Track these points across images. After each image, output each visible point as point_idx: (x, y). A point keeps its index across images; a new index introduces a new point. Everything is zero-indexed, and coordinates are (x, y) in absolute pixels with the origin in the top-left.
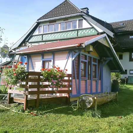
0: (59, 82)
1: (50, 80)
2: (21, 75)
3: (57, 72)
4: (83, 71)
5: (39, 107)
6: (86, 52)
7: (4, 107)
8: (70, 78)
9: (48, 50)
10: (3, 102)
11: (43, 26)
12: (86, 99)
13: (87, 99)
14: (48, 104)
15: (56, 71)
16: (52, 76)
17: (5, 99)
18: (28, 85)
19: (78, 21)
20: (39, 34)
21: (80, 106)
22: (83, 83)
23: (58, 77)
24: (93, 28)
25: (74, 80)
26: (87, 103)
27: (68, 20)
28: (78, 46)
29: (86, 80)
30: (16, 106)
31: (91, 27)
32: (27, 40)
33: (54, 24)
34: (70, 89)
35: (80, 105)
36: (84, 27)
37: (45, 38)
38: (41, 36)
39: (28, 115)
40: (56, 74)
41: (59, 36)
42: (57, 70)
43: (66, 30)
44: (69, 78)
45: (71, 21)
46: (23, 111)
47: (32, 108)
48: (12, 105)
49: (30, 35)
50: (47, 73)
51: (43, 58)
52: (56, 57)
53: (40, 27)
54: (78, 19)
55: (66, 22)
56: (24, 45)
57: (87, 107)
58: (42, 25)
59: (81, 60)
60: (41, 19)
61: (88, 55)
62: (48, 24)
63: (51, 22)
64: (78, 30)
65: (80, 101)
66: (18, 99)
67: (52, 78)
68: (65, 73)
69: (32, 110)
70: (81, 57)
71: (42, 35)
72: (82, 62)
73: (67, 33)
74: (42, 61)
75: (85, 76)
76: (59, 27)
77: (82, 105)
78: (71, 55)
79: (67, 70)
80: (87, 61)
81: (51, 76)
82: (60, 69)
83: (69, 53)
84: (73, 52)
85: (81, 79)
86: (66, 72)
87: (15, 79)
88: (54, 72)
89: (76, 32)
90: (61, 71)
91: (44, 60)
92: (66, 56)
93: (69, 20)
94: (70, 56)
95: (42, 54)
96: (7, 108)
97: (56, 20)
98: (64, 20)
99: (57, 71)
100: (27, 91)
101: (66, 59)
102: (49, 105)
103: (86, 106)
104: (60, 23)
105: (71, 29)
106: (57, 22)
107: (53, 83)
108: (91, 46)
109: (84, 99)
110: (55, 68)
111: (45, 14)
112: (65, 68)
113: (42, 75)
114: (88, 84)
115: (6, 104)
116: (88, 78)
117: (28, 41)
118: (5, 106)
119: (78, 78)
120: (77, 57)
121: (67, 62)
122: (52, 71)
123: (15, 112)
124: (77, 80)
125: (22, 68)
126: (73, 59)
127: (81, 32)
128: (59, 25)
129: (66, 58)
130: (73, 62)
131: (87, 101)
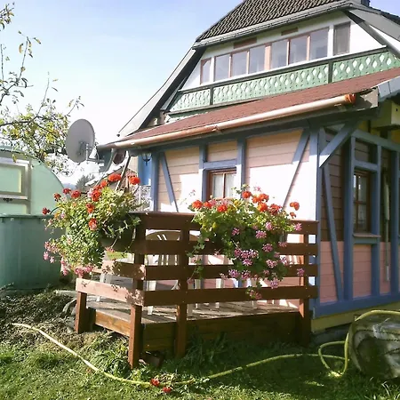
0: (266, 256)
1: (227, 248)
2: (115, 228)
3: (257, 213)
4: (360, 207)
5: (187, 358)
6: (372, 131)
7: (59, 344)
8: (312, 239)
9: (223, 130)
10: (62, 325)
11: (213, 59)
12: (384, 336)
13: (393, 337)
14: (224, 341)
15: (251, 208)
16: (236, 231)
17: (69, 313)
18: (142, 268)
19: (331, 32)
20: (202, 85)
21: (356, 361)
22: (360, 256)
23: (260, 234)
24: (388, 49)
25: (325, 246)
26: (391, 353)
27: (296, 30)
28: (345, 104)
29: (373, 242)
30: (103, 346)
31: (381, 46)
32: (165, 107)
33: (248, 50)
34: (312, 281)
35: (359, 357)
36: (352, 51)
37: (221, 96)
38: (208, 92)
39: (141, 388)
40: (251, 221)
41: (266, 87)
42: (256, 205)
43: (291, 65)
44: (306, 238)
45: (308, 34)
46: (125, 371)
47: (157, 361)
48: (91, 338)
49: (175, 90)
50: (216, 220)
51: (206, 160)
52: (253, 153)
53: (204, 62)
54: (331, 24)
55: (289, 39)
56: (156, 122)
57: (390, 371)
58: (212, 55)
59: (354, 163)
60: (206, 35)
61: (380, 143)
62: (231, 49)
63: (238, 42)
64: (331, 62)
65: (358, 341)
66: (110, 318)
67: (234, 239)
68: (290, 217)
69: (159, 367)
70: (353, 152)
71: (212, 88)
72: (358, 171)
73: (292, 77)
74: (201, 171)
75: (369, 229)
76: (267, 56)
77: (368, 359)
78: (312, 145)
79: (296, 206)
80: (376, 168)
81: (230, 232)
82: (269, 204)
83: (306, 137)
84: (322, 130)
85: (352, 241)
86: (292, 214)
87: (91, 244)
88: (247, 215)
89: (327, 70)
90: (275, 211)
91: (208, 166)
92: (292, 147)
93: (301, 31)
94: (308, 148)
95: (203, 143)
96: (70, 351)
97: (256, 33)
98: (283, 33)
99: (255, 209)
100: (138, 292)
101: (294, 160)
102: (226, 345)
103: (389, 365)
104: (270, 44)
105: (307, 62)
106: (259, 42)
107: (240, 259)
108: (394, 107)
109: (376, 335)
110: (250, 200)
111: (222, 17)
112: (288, 196)
113: (197, 227)
114: (381, 257)
115: (69, 331)
116: (383, 233)
117: (168, 110)
118: (65, 344)
119: (342, 236)
120: (338, 152)
121: (296, 174)
122: (234, 212)
123: (96, 369)
124: (339, 245)
125: (119, 200)
126: (323, 158)
127: (342, 66)
128: (268, 50)
129: (291, 156)
130: (321, 170)
131: (390, 347)
